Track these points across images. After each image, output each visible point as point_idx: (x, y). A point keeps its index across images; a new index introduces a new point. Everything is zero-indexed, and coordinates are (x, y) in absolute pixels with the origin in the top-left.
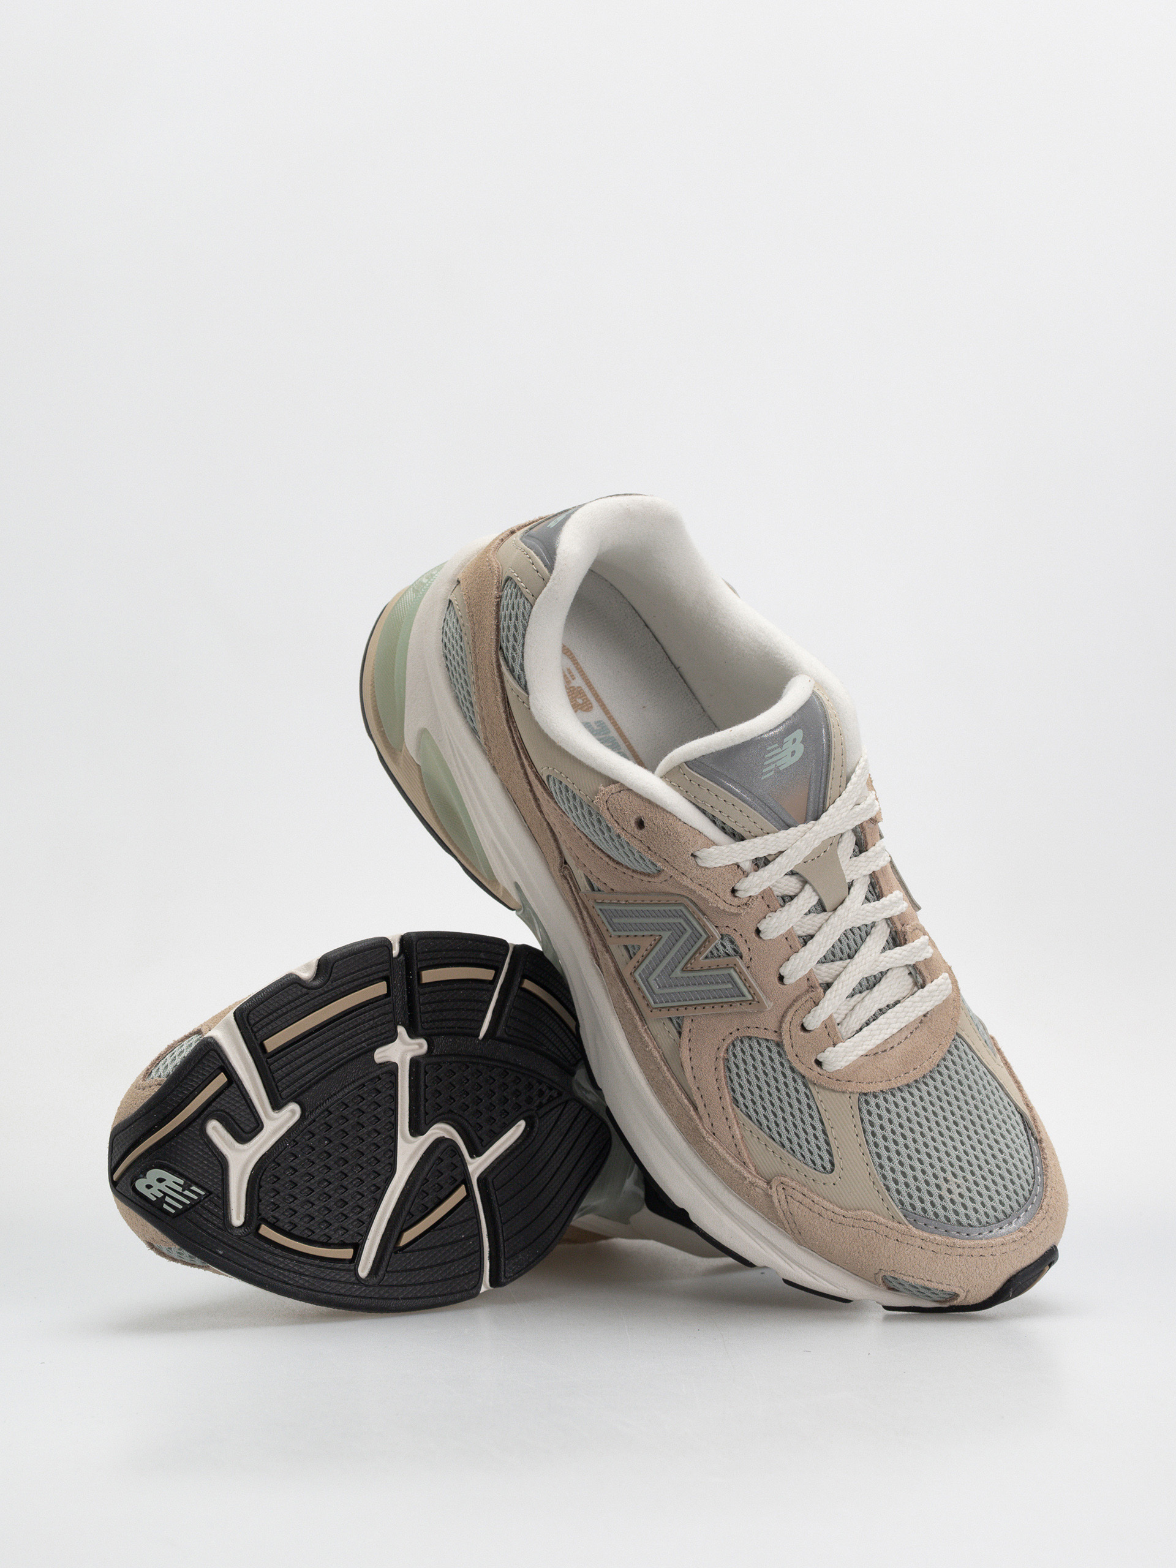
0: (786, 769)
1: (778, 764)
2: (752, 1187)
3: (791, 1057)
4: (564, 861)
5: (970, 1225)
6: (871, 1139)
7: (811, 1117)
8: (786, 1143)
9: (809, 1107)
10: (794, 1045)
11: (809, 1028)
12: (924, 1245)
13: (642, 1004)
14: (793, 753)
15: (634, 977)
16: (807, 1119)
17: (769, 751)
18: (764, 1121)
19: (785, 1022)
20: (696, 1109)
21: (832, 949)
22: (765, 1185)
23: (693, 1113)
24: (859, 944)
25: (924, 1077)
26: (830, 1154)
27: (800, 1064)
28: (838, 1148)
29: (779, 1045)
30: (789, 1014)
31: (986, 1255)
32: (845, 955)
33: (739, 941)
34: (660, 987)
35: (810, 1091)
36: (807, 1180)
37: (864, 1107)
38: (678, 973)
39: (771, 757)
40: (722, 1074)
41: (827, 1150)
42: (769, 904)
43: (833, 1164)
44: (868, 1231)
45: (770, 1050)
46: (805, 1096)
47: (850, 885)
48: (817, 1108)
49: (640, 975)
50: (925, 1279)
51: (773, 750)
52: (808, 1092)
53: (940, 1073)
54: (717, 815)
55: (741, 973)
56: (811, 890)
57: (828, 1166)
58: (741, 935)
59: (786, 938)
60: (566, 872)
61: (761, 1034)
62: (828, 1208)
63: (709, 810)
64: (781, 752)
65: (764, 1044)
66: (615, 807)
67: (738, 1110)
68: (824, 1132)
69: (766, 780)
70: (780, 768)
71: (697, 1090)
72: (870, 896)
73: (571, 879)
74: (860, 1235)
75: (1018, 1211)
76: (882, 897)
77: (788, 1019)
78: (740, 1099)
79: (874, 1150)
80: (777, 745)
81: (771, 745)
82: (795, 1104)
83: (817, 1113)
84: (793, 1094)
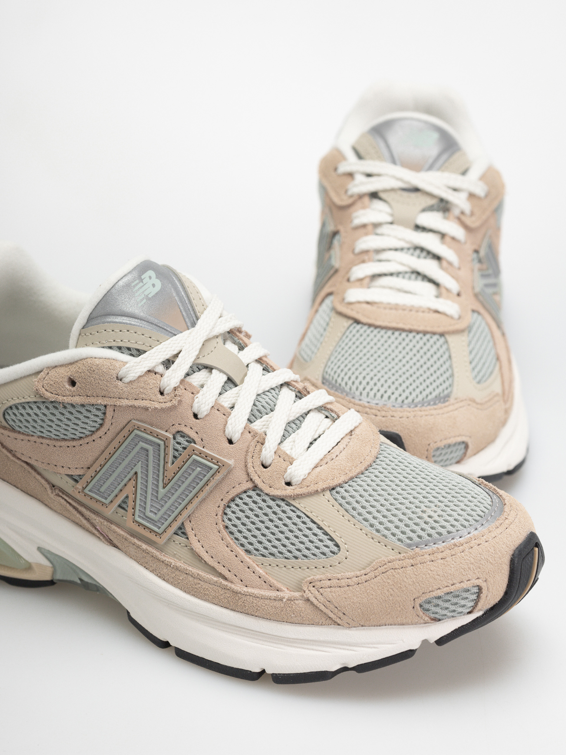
1: (146, 293)
2: (292, 603)
3: (267, 490)
4: (52, 485)
5: (457, 531)
6: (355, 513)
7: (304, 523)
8: (298, 553)
9: (299, 517)
10: (264, 480)
11: (267, 464)
12: (432, 558)
13: (152, 536)
14: (153, 285)
15: (137, 522)
16: (302, 526)
17: (135, 286)
18: (274, 550)
19: (249, 467)
20: (226, 579)
22: (300, 594)
23: (224, 582)
24: (274, 401)
25: (371, 465)
26: (332, 539)
27: (276, 491)
28: (335, 532)
29: (255, 488)
30: (248, 461)
31: (481, 543)
32: (269, 410)
33: (187, 431)
34: (156, 514)
35: (294, 506)
36: (327, 570)
37: (338, 497)
38: (162, 491)
39: (138, 290)
40: (229, 539)
41: (328, 539)
42: (192, 391)
43: (337, 545)
44: (387, 573)
45: (250, 497)
46: (291, 512)
48: (304, 513)
49: (139, 516)
50: (449, 585)
51: (137, 285)
52: (292, 508)
53: (382, 461)
54: (121, 344)
55: (200, 454)
56: (218, 372)
57: (335, 549)
58: (185, 426)
59: (218, 410)
60: (57, 491)
61: (239, 489)
62: (351, 576)
63: (113, 344)
65: (244, 496)
66: (50, 384)
67: (252, 557)
68: (320, 528)
69: (143, 307)
70: (149, 296)
71: (218, 564)
73: (63, 493)
74: (385, 580)
75: (489, 512)
77: (250, 465)
78: (250, 547)
79: (361, 518)
80: (138, 281)
81: (134, 282)
82: (288, 522)
83: (306, 518)
84: (283, 515)
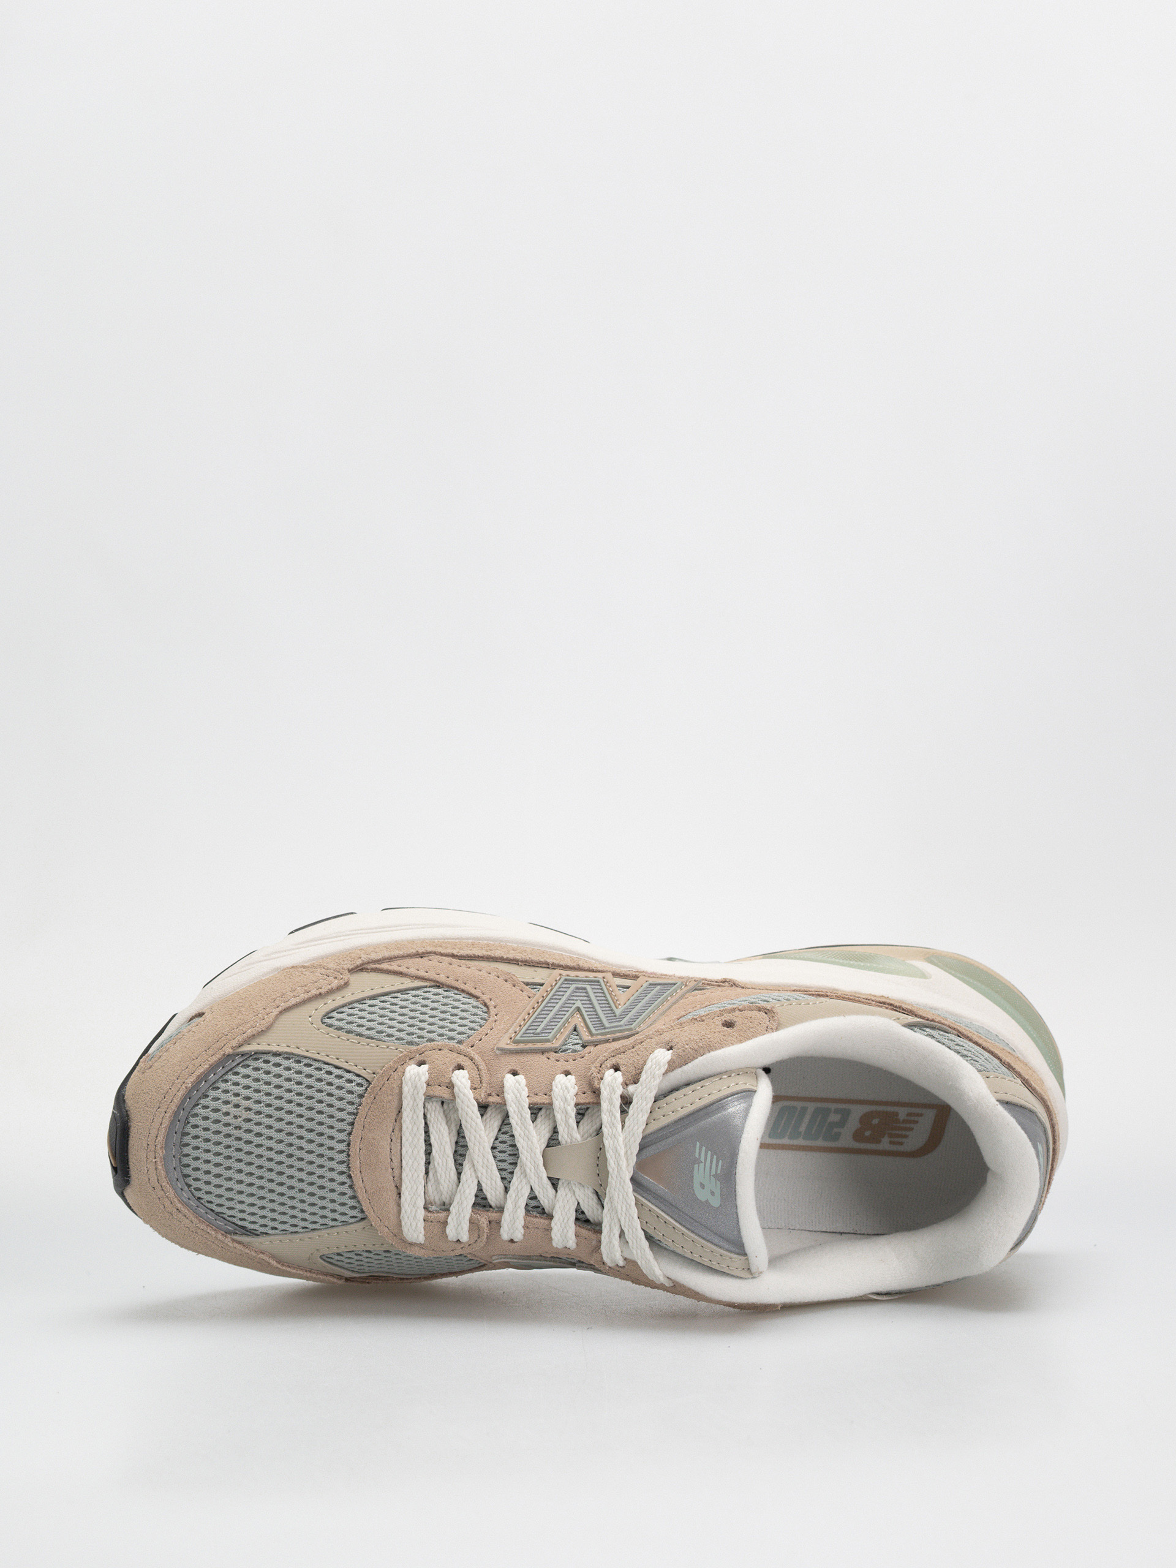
0: (692, 1171)
1: (702, 1165)
11: (458, 1070)
14: (703, 1186)
17: (718, 1162)
21: (510, 1133)
24: (499, 1163)
25: (349, 1155)
26: (339, 1029)
32: (498, 1144)
37: (357, 1080)
39: (711, 1162)
43: (328, 1025)
47: (554, 1183)
51: (717, 1166)
53: (342, 1173)
56: (574, 1141)
57: (329, 1021)
64: (710, 1173)
69: (695, 1146)
70: (697, 1165)
72: (533, 1203)
75: (180, 1159)
76: (526, 1214)
80: (719, 1172)
81: (722, 1166)
83: (380, 1038)
